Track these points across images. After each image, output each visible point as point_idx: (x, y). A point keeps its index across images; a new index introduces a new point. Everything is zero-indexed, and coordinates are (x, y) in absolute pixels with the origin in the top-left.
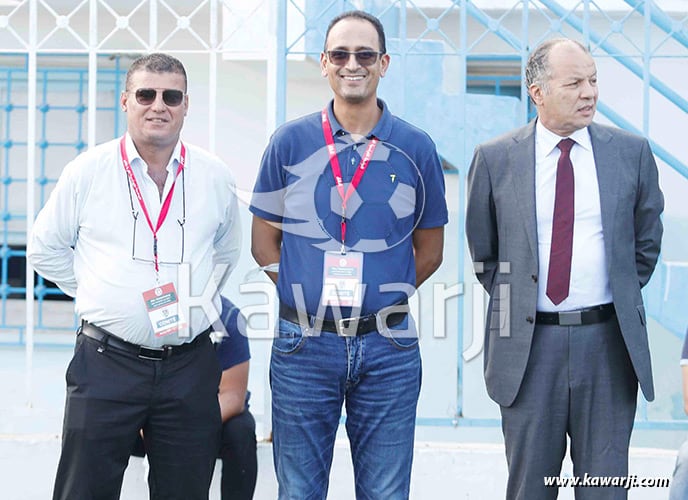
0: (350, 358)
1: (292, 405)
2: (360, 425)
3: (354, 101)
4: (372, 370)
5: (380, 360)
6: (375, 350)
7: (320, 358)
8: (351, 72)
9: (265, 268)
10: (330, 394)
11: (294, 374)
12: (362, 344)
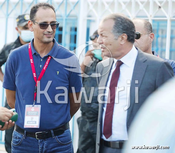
12: (45, 143)
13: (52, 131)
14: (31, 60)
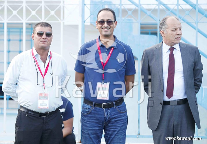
0: (105, 115)
1: (88, 130)
2: (109, 136)
3: (106, 36)
4: (112, 119)
5: (115, 116)
6: (113, 113)
7: (96, 115)
8: (105, 27)
10: (99, 127)
11: (88, 120)
12: (109, 111)
13: (114, 103)
14: (99, 50)
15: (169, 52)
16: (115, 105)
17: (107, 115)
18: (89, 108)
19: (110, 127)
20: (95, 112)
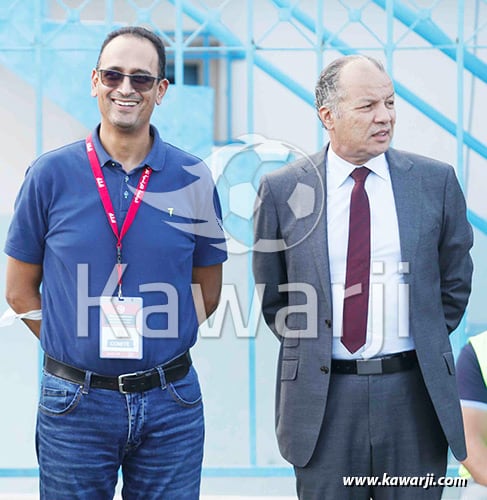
0: (131, 418)
1: (66, 472)
2: (141, 493)
3: (125, 130)
4: (155, 431)
5: (163, 420)
6: (159, 408)
7: (98, 419)
8: (123, 96)
9: (23, 316)
10: (108, 458)
11: (67, 437)
12: (144, 402)
13: (161, 372)
14: (99, 179)
15: (351, 185)
16: (163, 380)
17: (138, 415)
18: (70, 390)
19: (146, 461)
20: (92, 406)
